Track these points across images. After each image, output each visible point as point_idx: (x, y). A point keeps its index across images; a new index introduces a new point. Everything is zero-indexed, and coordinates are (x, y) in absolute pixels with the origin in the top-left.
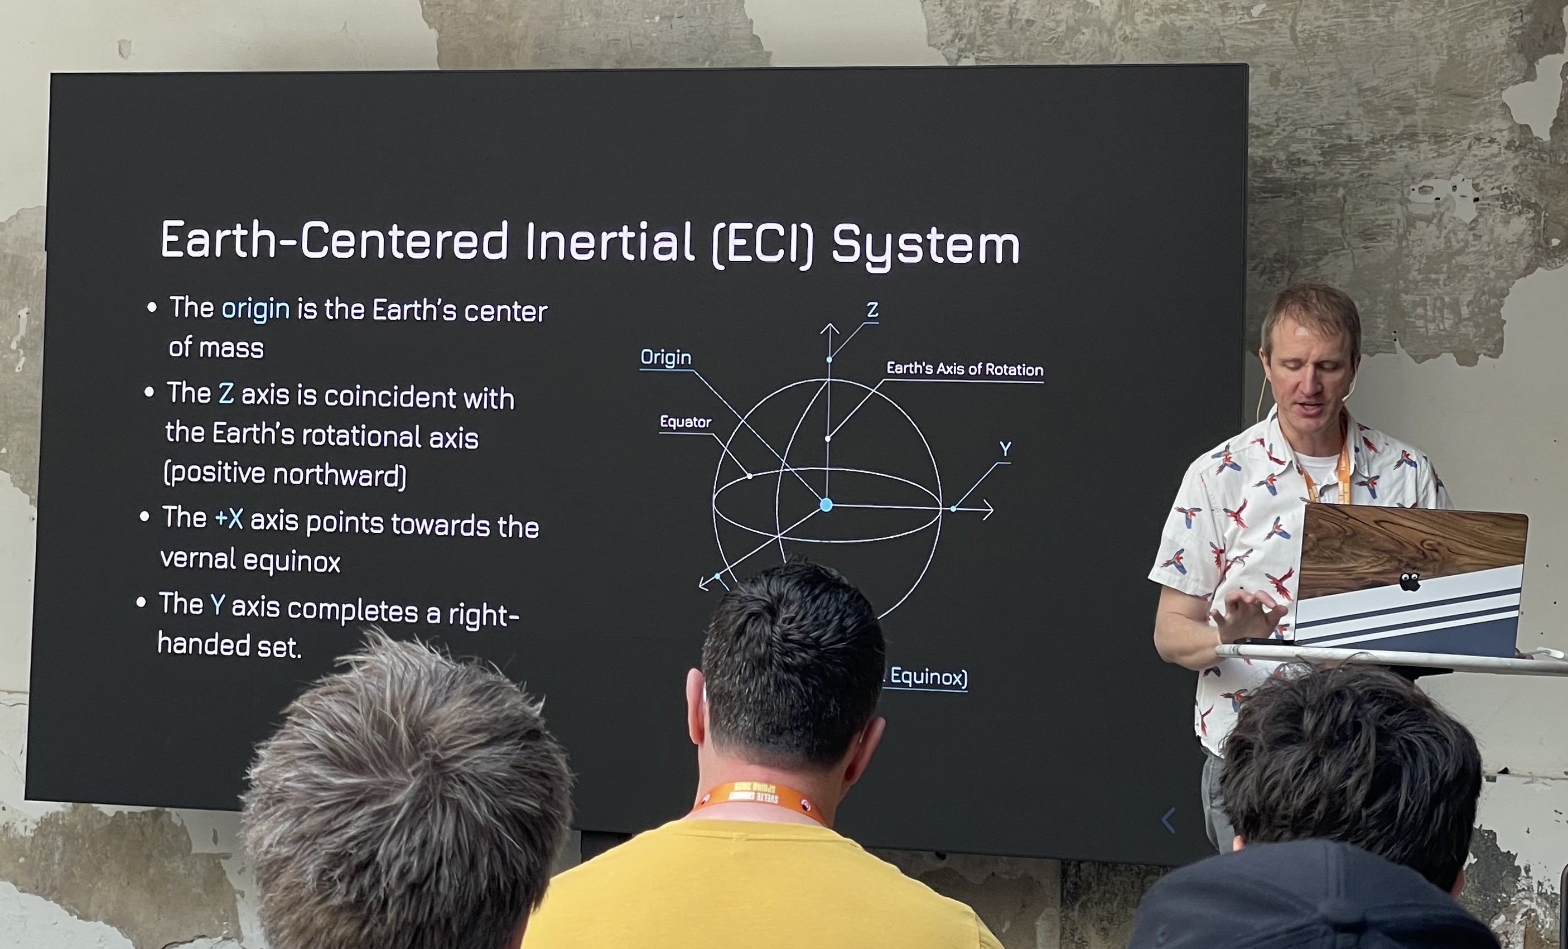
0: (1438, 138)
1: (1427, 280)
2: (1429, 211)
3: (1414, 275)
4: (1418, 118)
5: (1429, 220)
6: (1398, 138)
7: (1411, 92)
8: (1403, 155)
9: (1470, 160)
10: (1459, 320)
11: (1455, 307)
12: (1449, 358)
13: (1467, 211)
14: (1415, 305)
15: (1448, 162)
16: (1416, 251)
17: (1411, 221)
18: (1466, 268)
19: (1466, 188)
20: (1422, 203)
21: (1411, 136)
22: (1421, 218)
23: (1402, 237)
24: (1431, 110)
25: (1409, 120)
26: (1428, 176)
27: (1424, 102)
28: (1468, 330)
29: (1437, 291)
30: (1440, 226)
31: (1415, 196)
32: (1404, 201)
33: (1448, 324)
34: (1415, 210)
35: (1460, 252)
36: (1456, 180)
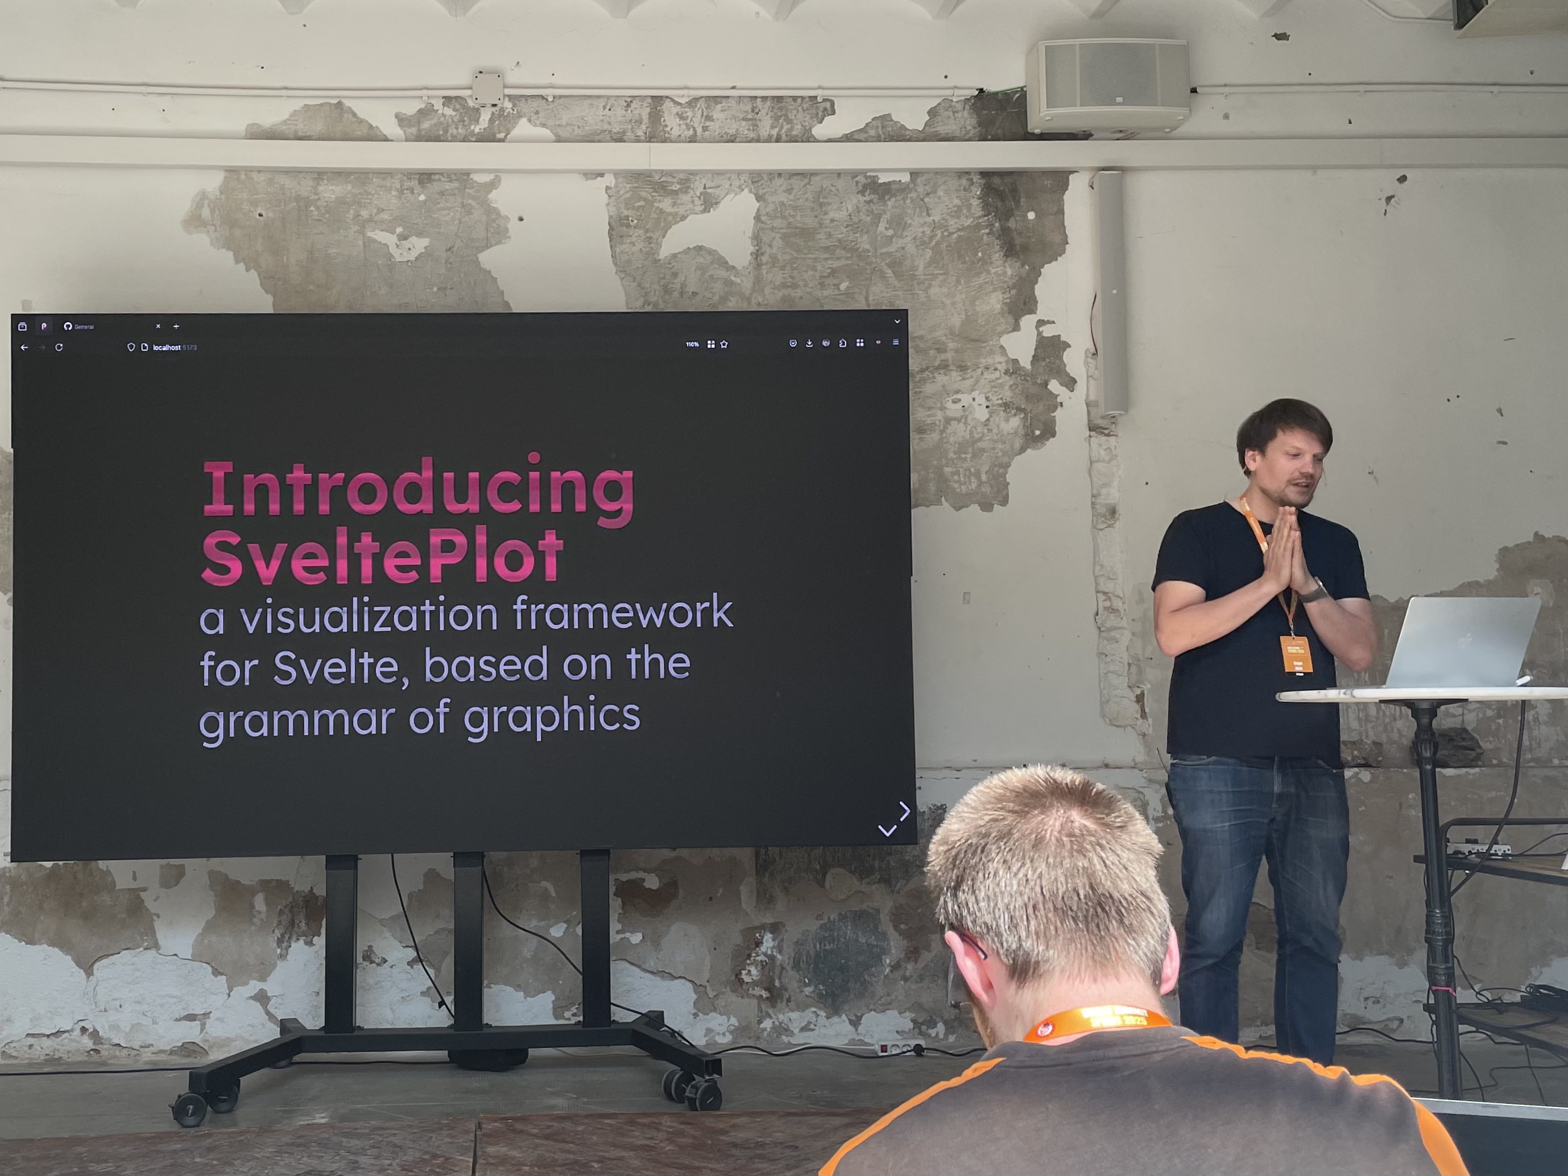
0: (963, 368)
1: (959, 458)
2: (958, 415)
3: (951, 455)
4: (949, 356)
5: (959, 420)
6: (937, 368)
7: (944, 339)
8: (941, 379)
9: (982, 382)
10: (981, 483)
11: (977, 475)
12: (975, 508)
13: (982, 414)
14: (953, 474)
15: (969, 383)
16: (952, 440)
17: (948, 421)
18: (983, 450)
19: (981, 399)
20: (953, 409)
21: (944, 367)
22: (955, 419)
23: (942, 432)
24: (957, 351)
25: (943, 356)
26: (957, 392)
27: (951, 345)
28: (986, 489)
29: (966, 465)
30: (966, 423)
31: (950, 405)
32: (943, 408)
33: (974, 486)
34: (949, 414)
35: (980, 439)
36: (975, 394)
